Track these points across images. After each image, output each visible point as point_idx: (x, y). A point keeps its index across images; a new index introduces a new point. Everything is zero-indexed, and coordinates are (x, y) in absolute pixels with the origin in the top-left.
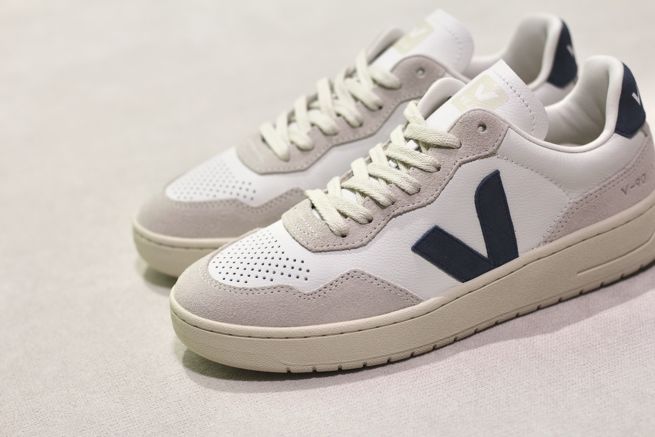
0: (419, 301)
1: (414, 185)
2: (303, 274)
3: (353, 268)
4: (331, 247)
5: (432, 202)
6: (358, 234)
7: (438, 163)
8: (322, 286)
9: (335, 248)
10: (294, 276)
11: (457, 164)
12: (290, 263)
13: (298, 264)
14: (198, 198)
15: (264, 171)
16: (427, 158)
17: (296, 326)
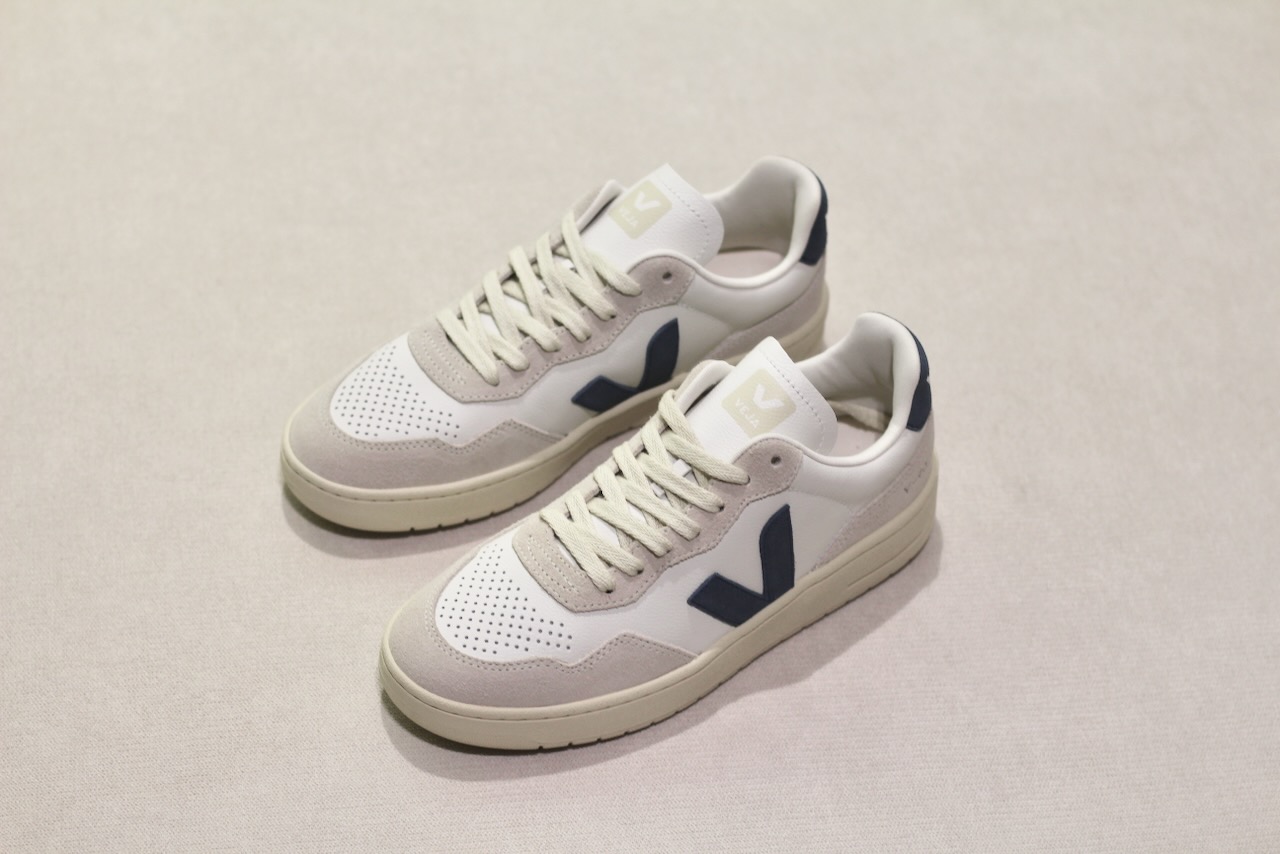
0: (691, 658)
1: (694, 530)
2: (564, 641)
3: (624, 632)
4: (595, 606)
5: (714, 547)
6: (626, 589)
7: (722, 502)
8: (588, 656)
9: (600, 607)
10: (553, 645)
11: (745, 503)
12: (546, 627)
13: (556, 629)
14: (385, 436)
15: (467, 398)
16: (707, 496)
17: (557, 703)
